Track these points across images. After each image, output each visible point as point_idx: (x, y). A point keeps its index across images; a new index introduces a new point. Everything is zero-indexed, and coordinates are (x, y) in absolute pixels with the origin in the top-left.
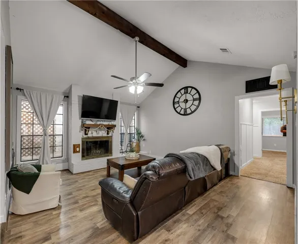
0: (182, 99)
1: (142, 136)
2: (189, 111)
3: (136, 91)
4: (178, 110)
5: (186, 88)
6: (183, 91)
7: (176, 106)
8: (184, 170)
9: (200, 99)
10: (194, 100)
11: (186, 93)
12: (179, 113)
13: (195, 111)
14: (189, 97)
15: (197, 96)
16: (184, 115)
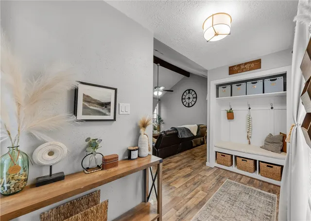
0: (187, 97)
1: (162, 121)
2: (191, 105)
3: (158, 94)
4: (185, 103)
5: (189, 90)
6: (187, 92)
7: (184, 101)
8: (177, 134)
9: (196, 98)
10: (193, 98)
11: (189, 93)
12: (185, 106)
13: (194, 104)
14: (191, 96)
15: (195, 96)
16: (188, 107)
